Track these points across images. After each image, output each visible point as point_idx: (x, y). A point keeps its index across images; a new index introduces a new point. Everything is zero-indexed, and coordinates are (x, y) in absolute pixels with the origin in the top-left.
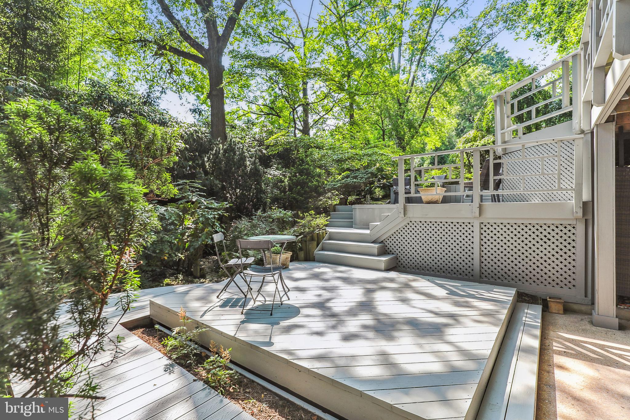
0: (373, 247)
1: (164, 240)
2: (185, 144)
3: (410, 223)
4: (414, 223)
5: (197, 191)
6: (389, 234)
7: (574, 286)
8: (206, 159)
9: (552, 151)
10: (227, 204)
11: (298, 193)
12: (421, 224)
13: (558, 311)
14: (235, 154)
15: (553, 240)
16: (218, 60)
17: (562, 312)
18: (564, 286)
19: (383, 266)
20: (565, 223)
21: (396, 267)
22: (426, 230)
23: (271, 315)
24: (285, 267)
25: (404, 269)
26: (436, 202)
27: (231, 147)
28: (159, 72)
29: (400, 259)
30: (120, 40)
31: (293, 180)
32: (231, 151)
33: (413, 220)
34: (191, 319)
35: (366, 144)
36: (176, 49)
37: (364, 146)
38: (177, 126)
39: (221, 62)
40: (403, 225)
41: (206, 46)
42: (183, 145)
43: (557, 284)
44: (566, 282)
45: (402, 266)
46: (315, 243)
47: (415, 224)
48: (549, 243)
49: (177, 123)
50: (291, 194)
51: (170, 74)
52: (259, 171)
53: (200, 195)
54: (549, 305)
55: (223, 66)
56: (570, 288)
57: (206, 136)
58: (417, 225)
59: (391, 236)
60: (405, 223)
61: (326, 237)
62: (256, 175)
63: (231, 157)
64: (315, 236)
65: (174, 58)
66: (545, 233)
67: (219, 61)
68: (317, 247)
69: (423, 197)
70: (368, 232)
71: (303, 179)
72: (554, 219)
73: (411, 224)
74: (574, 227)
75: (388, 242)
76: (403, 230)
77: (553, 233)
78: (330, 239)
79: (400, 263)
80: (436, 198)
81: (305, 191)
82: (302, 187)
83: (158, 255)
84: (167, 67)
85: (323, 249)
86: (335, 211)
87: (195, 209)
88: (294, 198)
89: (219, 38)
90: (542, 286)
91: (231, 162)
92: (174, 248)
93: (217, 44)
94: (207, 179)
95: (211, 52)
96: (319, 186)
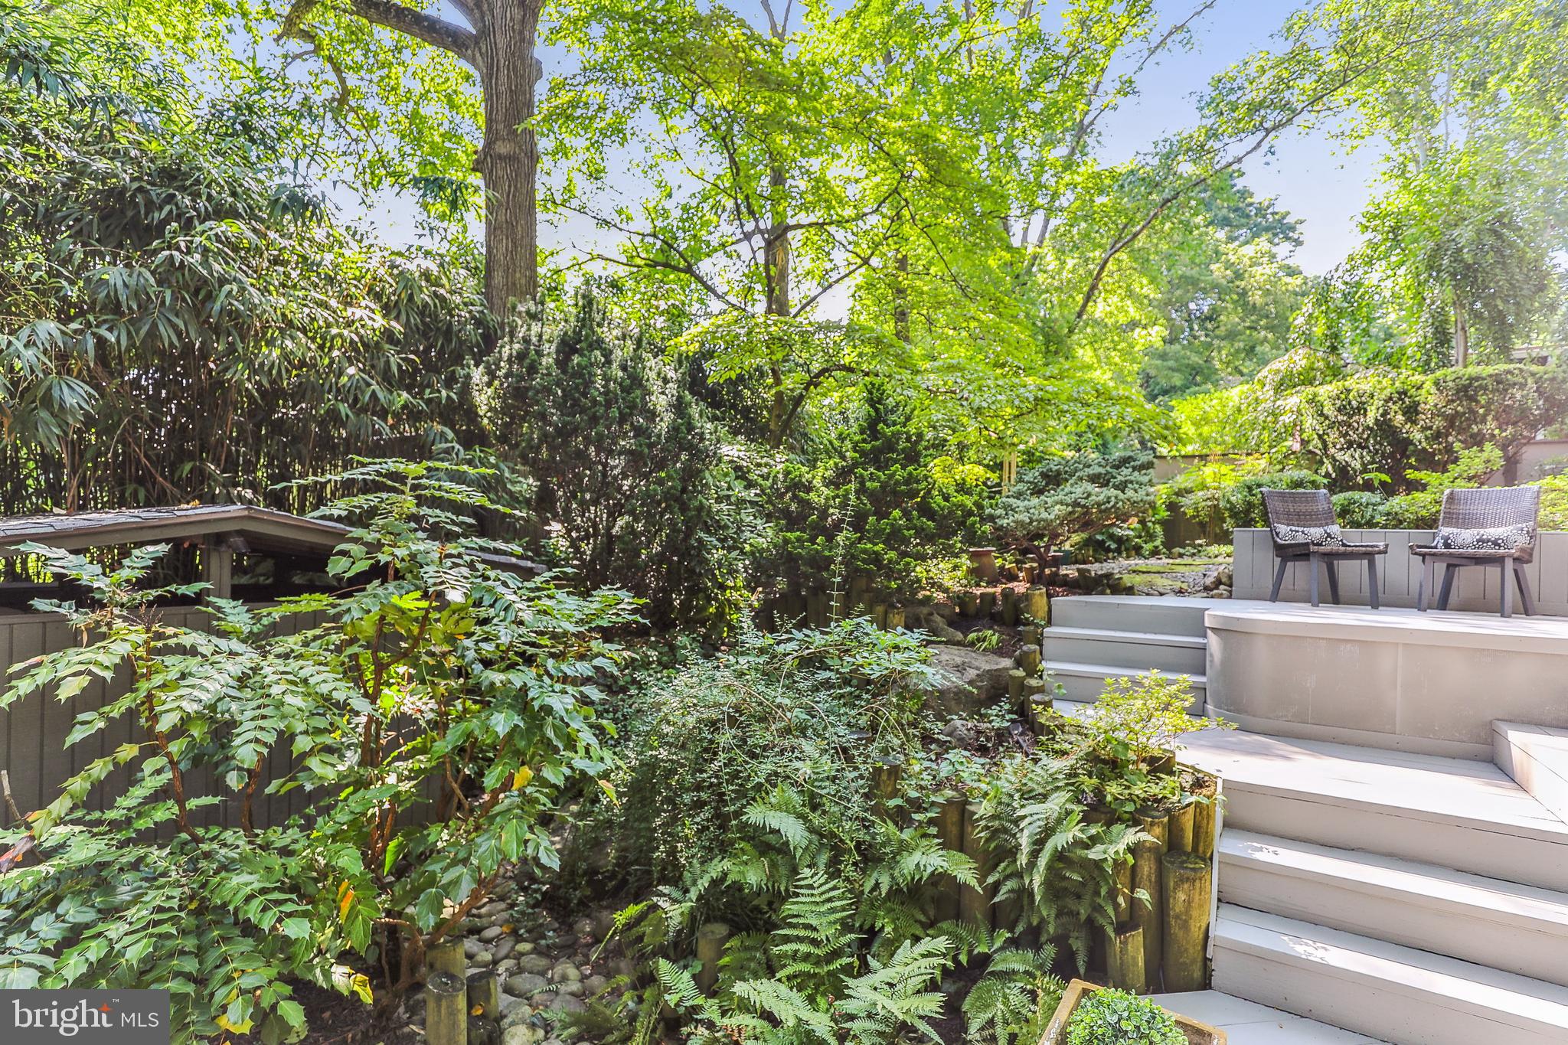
8: (478, 376)
16: (522, 33)
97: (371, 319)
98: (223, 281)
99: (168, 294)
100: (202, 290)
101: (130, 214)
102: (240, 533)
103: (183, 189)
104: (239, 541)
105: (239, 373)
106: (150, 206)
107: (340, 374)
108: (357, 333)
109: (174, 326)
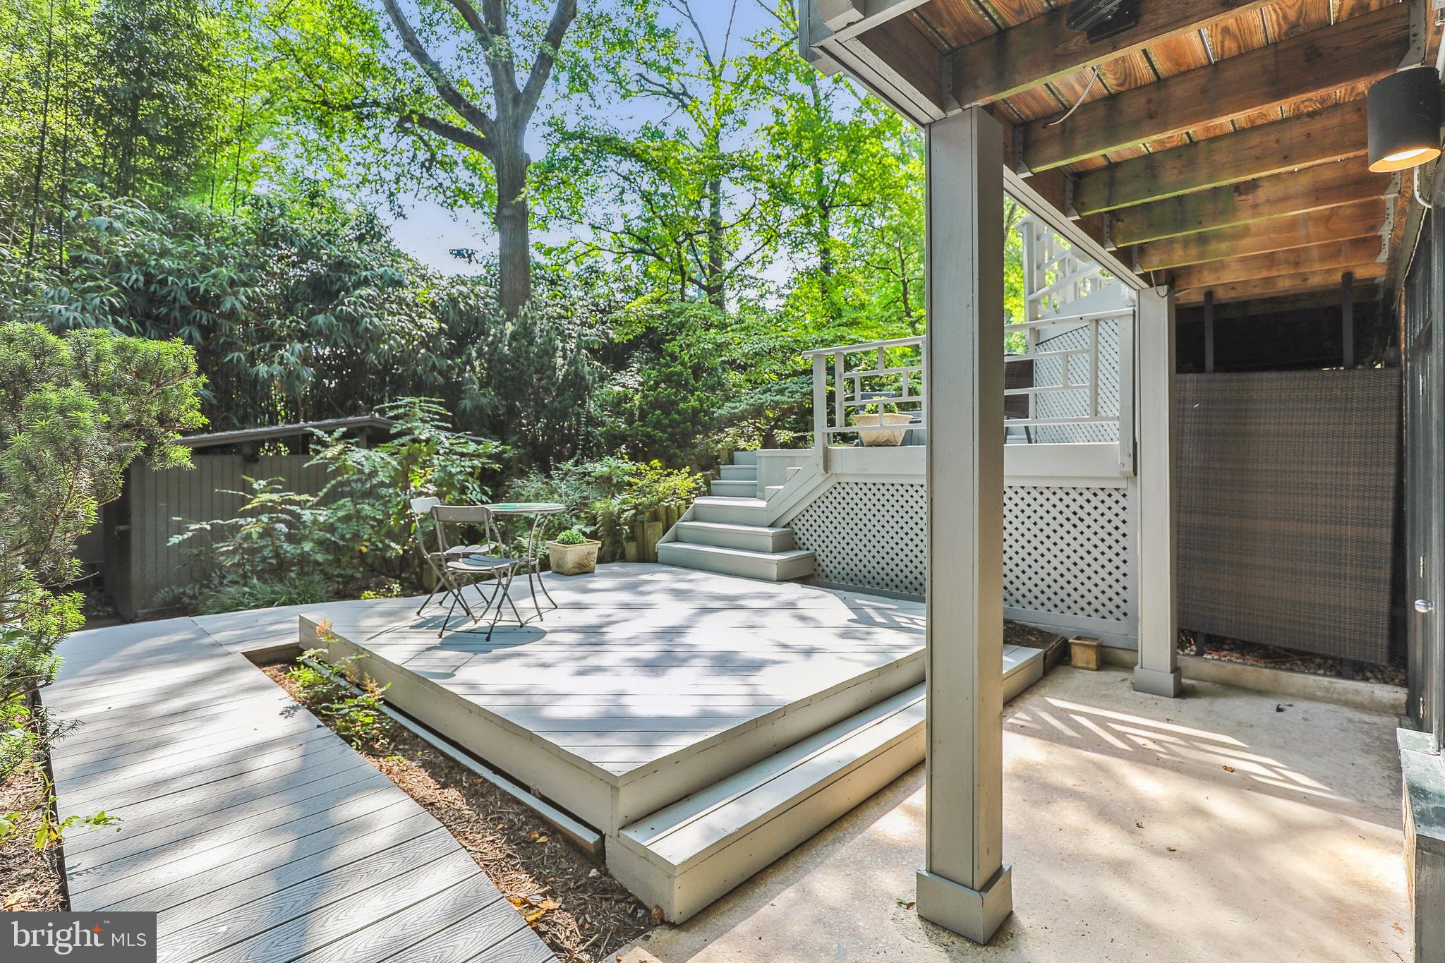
0: (766, 535)
1: (363, 513)
2: (440, 320)
3: (837, 486)
4: (846, 486)
5: (432, 420)
6: (801, 508)
7: (1125, 614)
8: (474, 354)
9: (1081, 341)
10: (497, 447)
11: (658, 425)
12: (856, 489)
13: (1088, 663)
14: (531, 343)
15: (1088, 521)
16: (515, 143)
17: (1093, 665)
18: (1107, 615)
19: (774, 572)
20: (1110, 485)
21: (811, 576)
22: (865, 500)
23: (488, 639)
24: (583, 570)
25: (827, 580)
26: (887, 443)
27: (525, 329)
28: (410, 164)
29: (820, 559)
30: (325, 103)
31: (648, 396)
32: (524, 337)
33: (843, 480)
34: (339, 637)
35: (832, 317)
36: (434, 121)
37: (828, 322)
38: (424, 284)
39: (521, 147)
40: (824, 489)
41: (492, 115)
42: (436, 325)
43: (1096, 611)
44: (1111, 606)
45: (824, 574)
46: (660, 525)
47: (847, 489)
48: (1081, 526)
49: (423, 277)
50: (642, 426)
51: (428, 169)
52: (583, 378)
53: (438, 427)
54: (1072, 651)
55: (527, 155)
56: (1118, 619)
57: (486, 304)
58: (850, 491)
59: (805, 513)
60: (828, 486)
61: (686, 514)
62: (577, 386)
63: (523, 349)
64: (662, 512)
65: (433, 137)
66: (1074, 507)
67: (516, 146)
68: (664, 534)
69: (862, 434)
70: (762, 504)
71: (669, 396)
72: (1089, 478)
73: (840, 489)
74: (1124, 496)
75: (800, 525)
76: (825, 500)
77: (1088, 508)
78: (694, 518)
79: (820, 569)
80: (884, 435)
81: (672, 421)
82: (667, 413)
83: (350, 544)
84: (423, 155)
85: (676, 539)
86: (731, 461)
87: (429, 455)
88: (648, 436)
89: (517, 98)
90: (1069, 614)
91: (522, 360)
92: (383, 532)
93: (513, 111)
94: (484, 395)
95: (501, 126)
96: (702, 410)
97: (431, 323)
98: (363, 317)
99: (341, 324)
100: (352, 321)
101: (324, 287)
102: (369, 427)
103: (345, 272)
104: (369, 430)
105: (372, 357)
106: (332, 283)
107: (418, 353)
108: (425, 331)
109: (344, 339)
